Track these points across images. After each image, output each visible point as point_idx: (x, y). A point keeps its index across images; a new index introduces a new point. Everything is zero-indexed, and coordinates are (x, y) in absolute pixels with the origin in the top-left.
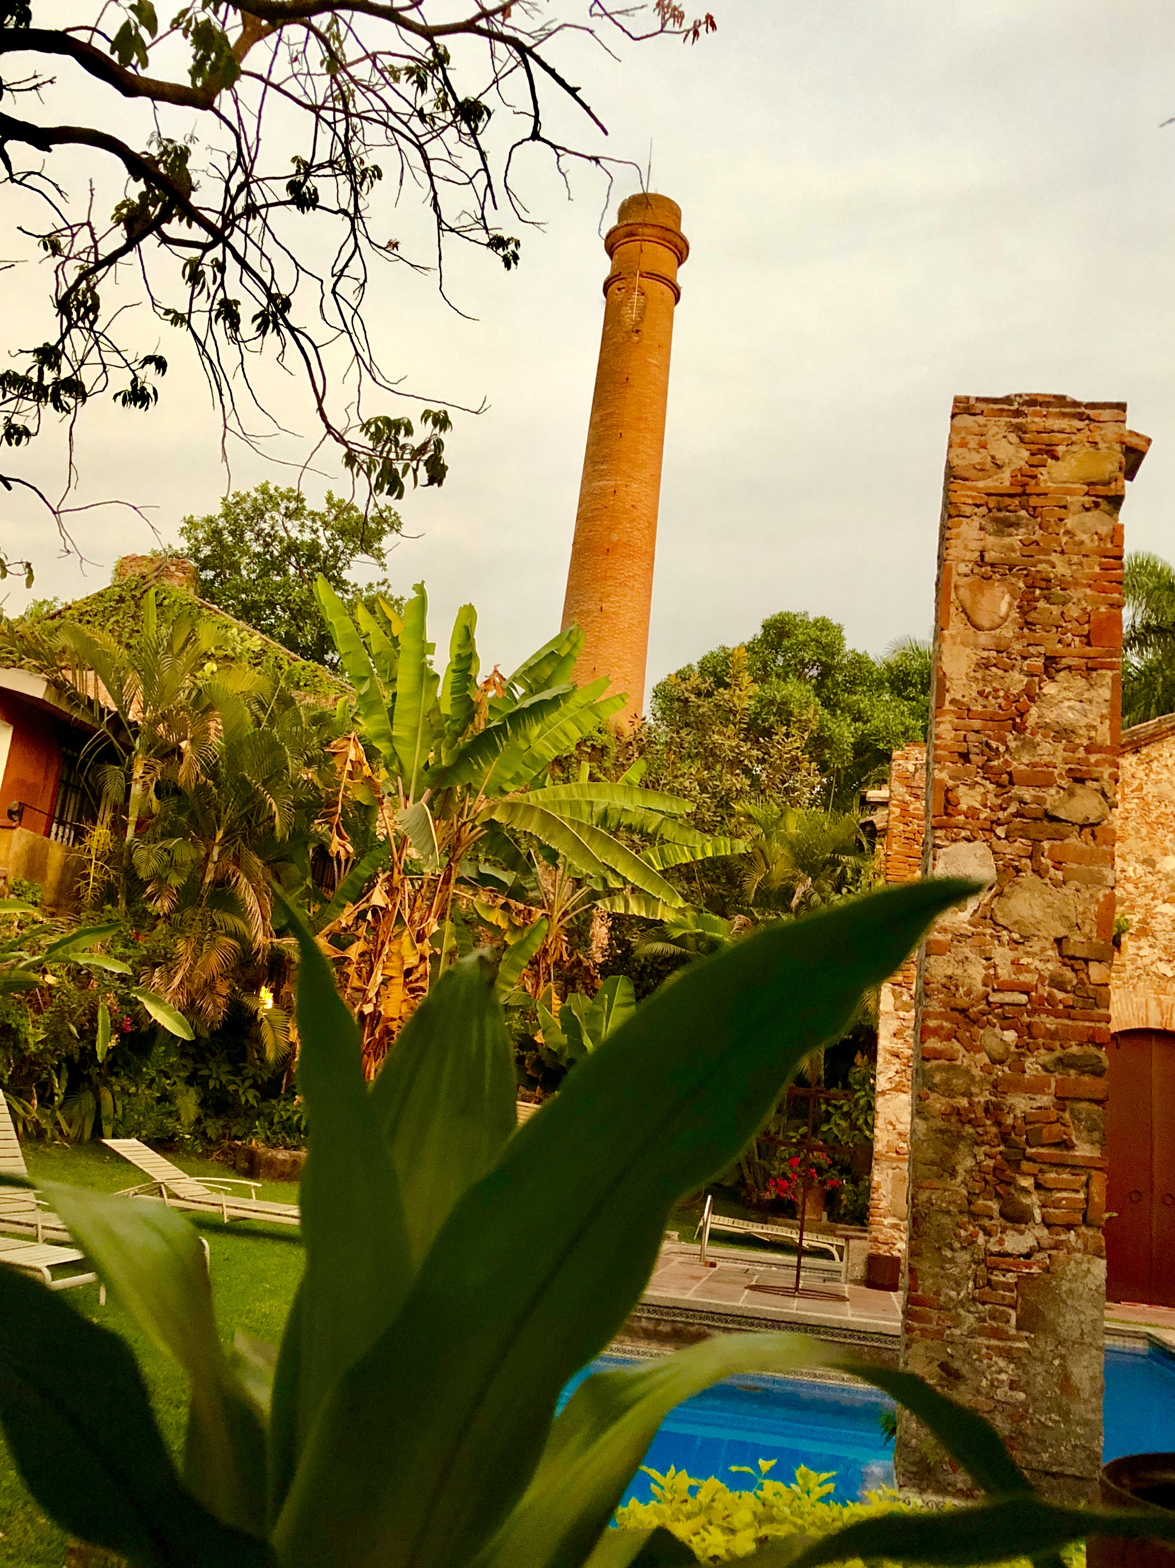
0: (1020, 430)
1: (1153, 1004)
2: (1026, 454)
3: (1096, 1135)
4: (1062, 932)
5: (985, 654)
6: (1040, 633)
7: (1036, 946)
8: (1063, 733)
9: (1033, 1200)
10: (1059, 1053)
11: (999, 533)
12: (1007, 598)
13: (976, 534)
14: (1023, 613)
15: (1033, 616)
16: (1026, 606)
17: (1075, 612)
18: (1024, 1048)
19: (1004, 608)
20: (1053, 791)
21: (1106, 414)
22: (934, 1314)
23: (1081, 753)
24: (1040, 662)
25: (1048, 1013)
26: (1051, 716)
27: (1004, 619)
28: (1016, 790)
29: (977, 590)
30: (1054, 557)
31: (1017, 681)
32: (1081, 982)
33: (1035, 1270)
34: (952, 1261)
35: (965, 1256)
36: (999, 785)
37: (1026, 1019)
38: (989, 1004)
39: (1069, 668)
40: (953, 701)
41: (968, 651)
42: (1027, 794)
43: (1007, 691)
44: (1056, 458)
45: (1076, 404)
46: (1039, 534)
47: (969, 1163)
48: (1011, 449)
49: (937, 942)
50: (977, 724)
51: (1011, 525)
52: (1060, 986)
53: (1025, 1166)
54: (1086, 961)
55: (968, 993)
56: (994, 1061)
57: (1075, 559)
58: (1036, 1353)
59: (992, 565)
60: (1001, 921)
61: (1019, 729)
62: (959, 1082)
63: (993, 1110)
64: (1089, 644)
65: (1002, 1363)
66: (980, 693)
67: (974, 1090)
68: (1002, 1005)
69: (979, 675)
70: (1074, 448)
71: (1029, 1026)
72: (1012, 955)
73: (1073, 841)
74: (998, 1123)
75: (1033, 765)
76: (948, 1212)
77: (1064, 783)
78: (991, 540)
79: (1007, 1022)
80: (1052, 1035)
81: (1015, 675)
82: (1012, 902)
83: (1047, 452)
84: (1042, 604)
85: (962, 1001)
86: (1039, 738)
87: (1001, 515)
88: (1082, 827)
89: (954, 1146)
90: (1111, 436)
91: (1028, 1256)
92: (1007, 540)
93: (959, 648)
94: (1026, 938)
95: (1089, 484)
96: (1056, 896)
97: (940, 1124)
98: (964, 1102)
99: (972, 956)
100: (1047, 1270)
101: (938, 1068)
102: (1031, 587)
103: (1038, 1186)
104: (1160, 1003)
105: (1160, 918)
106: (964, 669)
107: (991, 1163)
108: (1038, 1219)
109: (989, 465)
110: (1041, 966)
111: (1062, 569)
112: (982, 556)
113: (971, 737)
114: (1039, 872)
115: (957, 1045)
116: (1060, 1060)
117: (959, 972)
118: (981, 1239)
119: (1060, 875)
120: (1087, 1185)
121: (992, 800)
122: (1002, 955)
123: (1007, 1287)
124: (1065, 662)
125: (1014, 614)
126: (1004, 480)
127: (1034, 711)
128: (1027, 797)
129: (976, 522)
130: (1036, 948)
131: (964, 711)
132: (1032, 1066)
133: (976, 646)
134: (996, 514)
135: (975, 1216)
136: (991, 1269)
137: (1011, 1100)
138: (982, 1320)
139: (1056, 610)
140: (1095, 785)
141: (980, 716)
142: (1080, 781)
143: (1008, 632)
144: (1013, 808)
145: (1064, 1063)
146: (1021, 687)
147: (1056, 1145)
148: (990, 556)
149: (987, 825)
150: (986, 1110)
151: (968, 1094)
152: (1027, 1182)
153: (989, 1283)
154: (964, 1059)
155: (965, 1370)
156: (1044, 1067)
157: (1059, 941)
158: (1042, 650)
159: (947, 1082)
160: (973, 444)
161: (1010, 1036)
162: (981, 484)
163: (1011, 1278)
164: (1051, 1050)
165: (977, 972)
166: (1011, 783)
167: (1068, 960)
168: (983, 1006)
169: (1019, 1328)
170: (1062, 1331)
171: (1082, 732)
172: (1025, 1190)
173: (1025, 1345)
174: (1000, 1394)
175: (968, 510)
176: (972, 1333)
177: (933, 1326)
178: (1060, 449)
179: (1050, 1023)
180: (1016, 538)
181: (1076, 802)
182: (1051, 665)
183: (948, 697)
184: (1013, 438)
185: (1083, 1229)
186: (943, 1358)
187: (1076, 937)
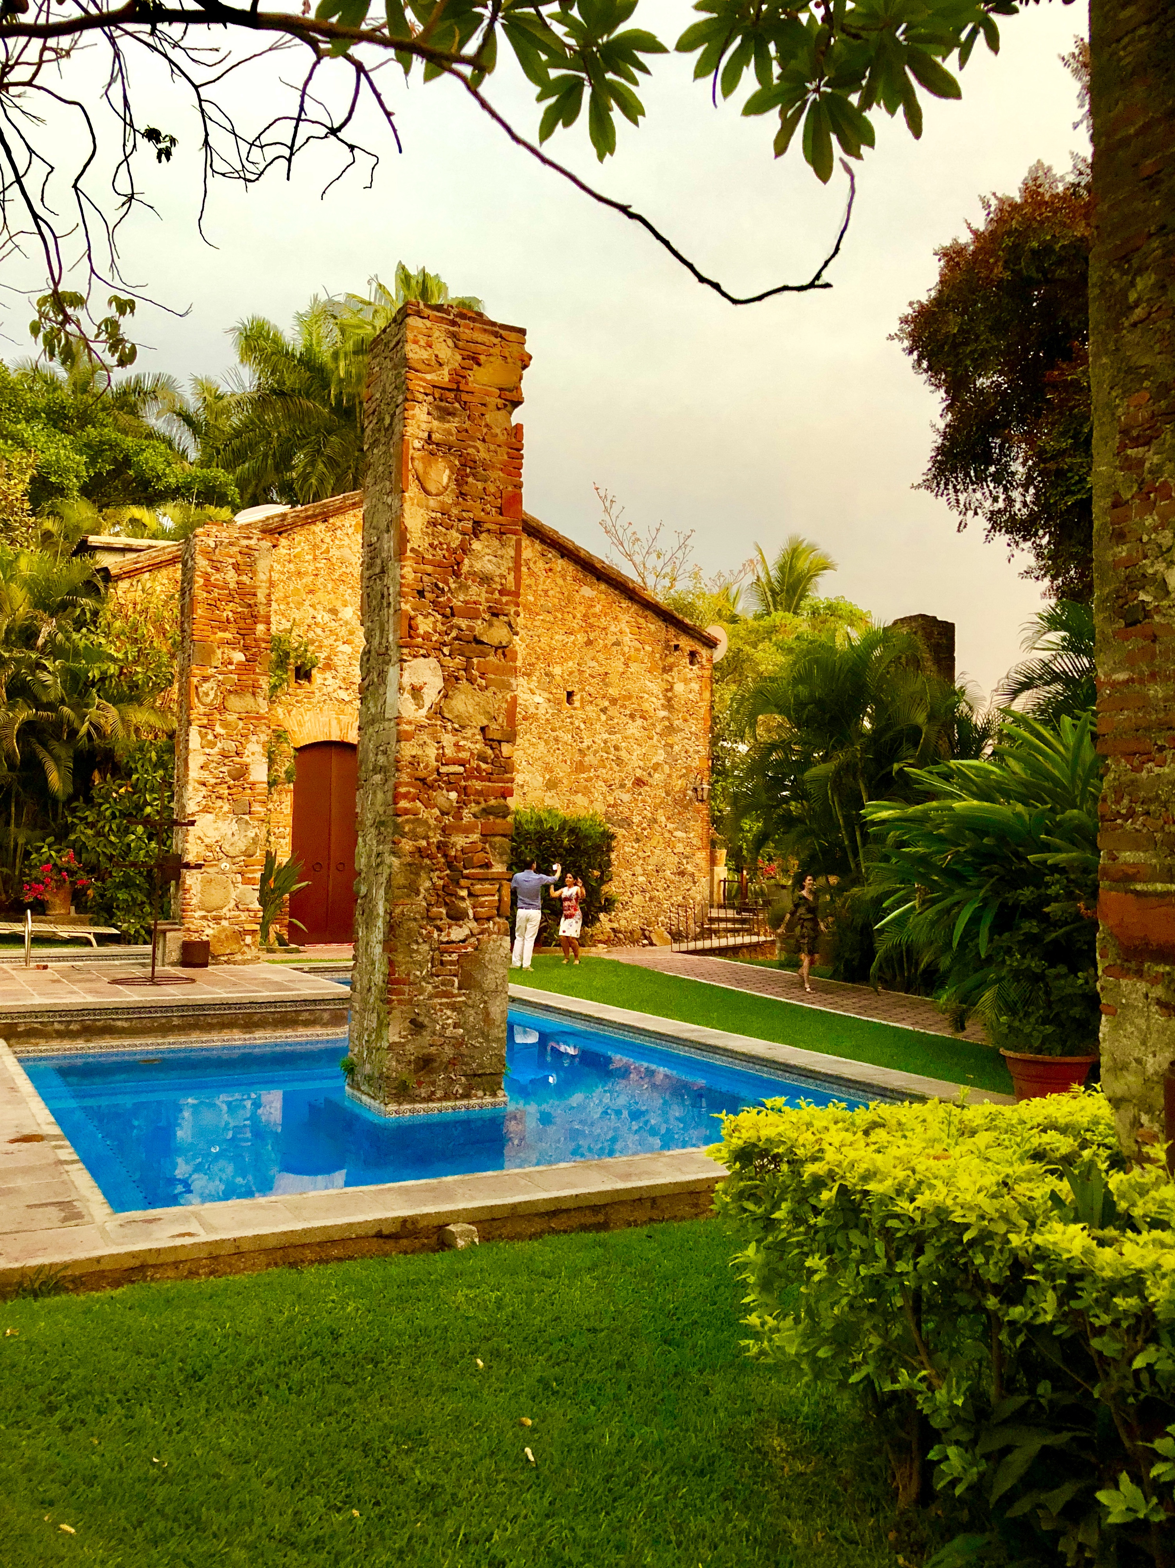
0: (454, 336)
1: (334, 723)
2: (459, 358)
3: (505, 858)
4: (485, 722)
5: (434, 515)
6: (470, 502)
7: (469, 732)
8: (485, 580)
9: (467, 904)
10: (483, 805)
11: (441, 419)
12: (447, 472)
13: (424, 417)
14: (458, 485)
15: (465, 490)
16: (460, 481)
17: (492, 489)
18: (462, 804)
19: (445, 480)
20: (479, 622)
21: (513, 336)
22: (406, 988)
23: (497, 595)
24: (469, 525)
25: (476, 778)
26: (478, 566)
27: (446, 488)
28: (456, 621)
29: (427, 464)
30: (479, 444)
31: (455, 538)
32: (496, 756)
33: (470, 949)
34: (417, 951)
35: (426, 947)
36: (443, 615)
37: (463, 783)
38: (439, 774)
39: (488, 531)
40: (413, 550)
41: (422, 511)
42: (463, 623)
43: (448, 545)
44: (479, 365)
45: (494, 324)
46: (467, 424)
47: (428, 884)
48: (449, 352)
49: (406, 732)
50: (429, 569)
51: (449, 414)
52: (483, 758)
53: (463, 882)
54: (500, 742)
55: (426, 768)
56: (443, 813)
57: (492, 447)
58: (470, 1002)
59: (437, 444)
60: (446, 715)
61: (457, 574)
62: (420, 830)
63: (442, 847)
64: (501, 514)
65: (449, 1013)
66: (431, 545)
67: (431, 834)
68: (448, 775)
69: (429, 531)
70: (492, 359)
71: (465, 788)
72: (454, 739)
73: (491, 658)
74: (445, 856)
75: (466, 602)
76: (415, 919)
77: (487, 616)
78: (436, 423)
79: (451, 786)
80: (480, 793)
81: (454, 533)
82: (453, 702)
83: (473, 358)
84: (470, 480)
85: (422, 774)
86: (470, 582)
87: (443, 404)
88: (497, 648)
89: (418, 874)
90: (516, 354)
91: (463, 941)
92: (447, 425)
93: (416, 508)
94: (463, 727)
95: (501, 389)
96: (480, 697)
97: (409, 859)
98: (424, 843)
99: (428, 741)
100: (476, 949)
101: (407, 821)
102: (464, 465)
103: (470, 894)
104: (339, 721)
105: (340, 656)
106: (420, 526)
107: (441, 882)
108: (471, 915)
109: (433, 363)
110: (472, 746)
111: (483, 454)
112: (430, 436)
113: (426, 578)
114: (471, 681)
115: (419, 804)
116: (484, 810)
117: (420, 753)
118: (435, 935)
119: (484, 682)
120: (499, 890)
121: (440, 627)
122: (448, 739)
123: (452, 963)
124: (487, 526)
125: (453, 486)
126: (443, 376)
127: (466, 561)
128: (464, 627)
129: (425, 408)
130: (469, 735)
131: (420, 559)
132: (467, 815)
133: (427, 508)
134: (438, 403)
135: (431, 919)
136: (442, 953)
137: (453, 839)
138: (436, 987)
139: (480, 485)
140: (506, 619)
141: (430, 563)
142: (495, 615)
143: (448, 499)
144: (454, 634)
145: (486, 812)
146: (457, 542)
147: (481, 867)
148: (436, 437)
149: (437, 646)
150: (438, 848)
151: (426, 838)
152: (464, 893)
153: (442, 963)
154: (424, 814)
155: (426, 1021)
156: (475, 816)
157: (483, 729)
158: (471, 515)
159: (412, 831)
160: (422, 343)
161: (453, 795)
162: (428, 377)
163: (455, 957)
164: (478, 803)
165: (432, 752)
166: (453, 615)
167: (489, 741)
168: (435, 776)
169: (460, 988)
170: (485, 986)
171: (497, 579)
172: (463, 899)
173: (463, 999)
174: (448, 1033)
175: (421, 397)
176: (430, 997)
177: (406, 997)
178: (482, 358)
179: (478, 785)
180: (453, 424)
181: (493, 631)
182: (477, 528)
183: (409, 546)
184: (450, 342)
185: (497, 919)
186: (413, 1016)
187: (494, 726)
